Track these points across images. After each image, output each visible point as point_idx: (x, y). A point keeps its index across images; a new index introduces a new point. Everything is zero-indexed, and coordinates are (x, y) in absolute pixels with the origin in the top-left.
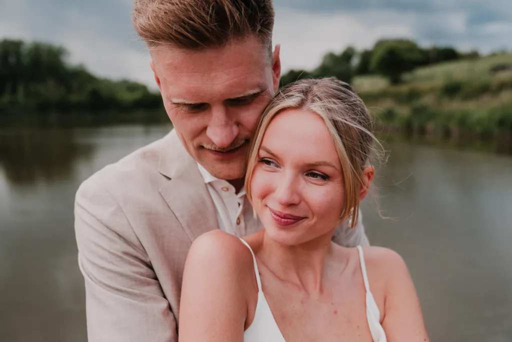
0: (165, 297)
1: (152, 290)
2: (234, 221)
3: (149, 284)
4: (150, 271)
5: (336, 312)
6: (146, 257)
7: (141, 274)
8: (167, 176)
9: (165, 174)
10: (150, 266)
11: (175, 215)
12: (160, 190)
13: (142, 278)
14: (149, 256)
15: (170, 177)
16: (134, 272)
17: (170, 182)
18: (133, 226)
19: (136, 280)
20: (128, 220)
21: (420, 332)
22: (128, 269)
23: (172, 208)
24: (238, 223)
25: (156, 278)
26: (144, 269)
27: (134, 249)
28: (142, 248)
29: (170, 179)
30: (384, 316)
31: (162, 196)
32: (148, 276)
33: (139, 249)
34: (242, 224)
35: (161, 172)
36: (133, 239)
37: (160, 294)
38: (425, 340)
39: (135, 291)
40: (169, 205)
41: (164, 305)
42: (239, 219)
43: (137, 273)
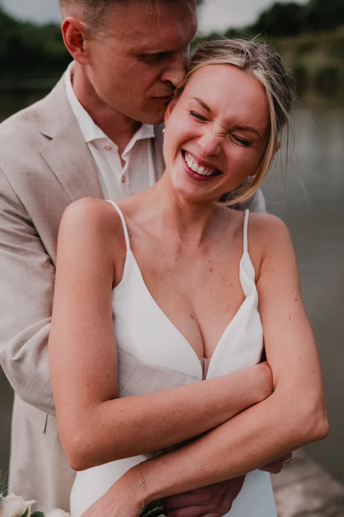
0: (46, 252)
1: (33, 246)
2: (119, 179)
3: (30, 240)
4: (31, 228)
5: (211, 270)
6: (26, 215)
7: (22, 231)
8: (49, 135)
9: (46, 134)
10: (30, 223)
11: (55, 175)
12: (41, 150)
13: (22, 234)
14: (29, 213)
15: (52, 137)
16: (15, 229)
17: (51, 141)
18: (13, 186)
19: (17, 236)
20: (8, 180)
21: (292, 293)
22: (9, 226)
23: (52, 168)
24: (124, 181)
25: (37, 235)
26: (25, 226)
27: (14, 207)
28: (22, 207)
29: (50, 139)
30: (259, 276)
31: (42, 156)
32: (30, 233)
33: (19, 207)
34: (127, 182)
35: (43, 132)
36: (13, 198)
37: (42, 249)
38: (296, 300)
39: (17, 246)
40: (50, 164)
41: (44, 258)
42: (123, 177)
43: (18, 230)
